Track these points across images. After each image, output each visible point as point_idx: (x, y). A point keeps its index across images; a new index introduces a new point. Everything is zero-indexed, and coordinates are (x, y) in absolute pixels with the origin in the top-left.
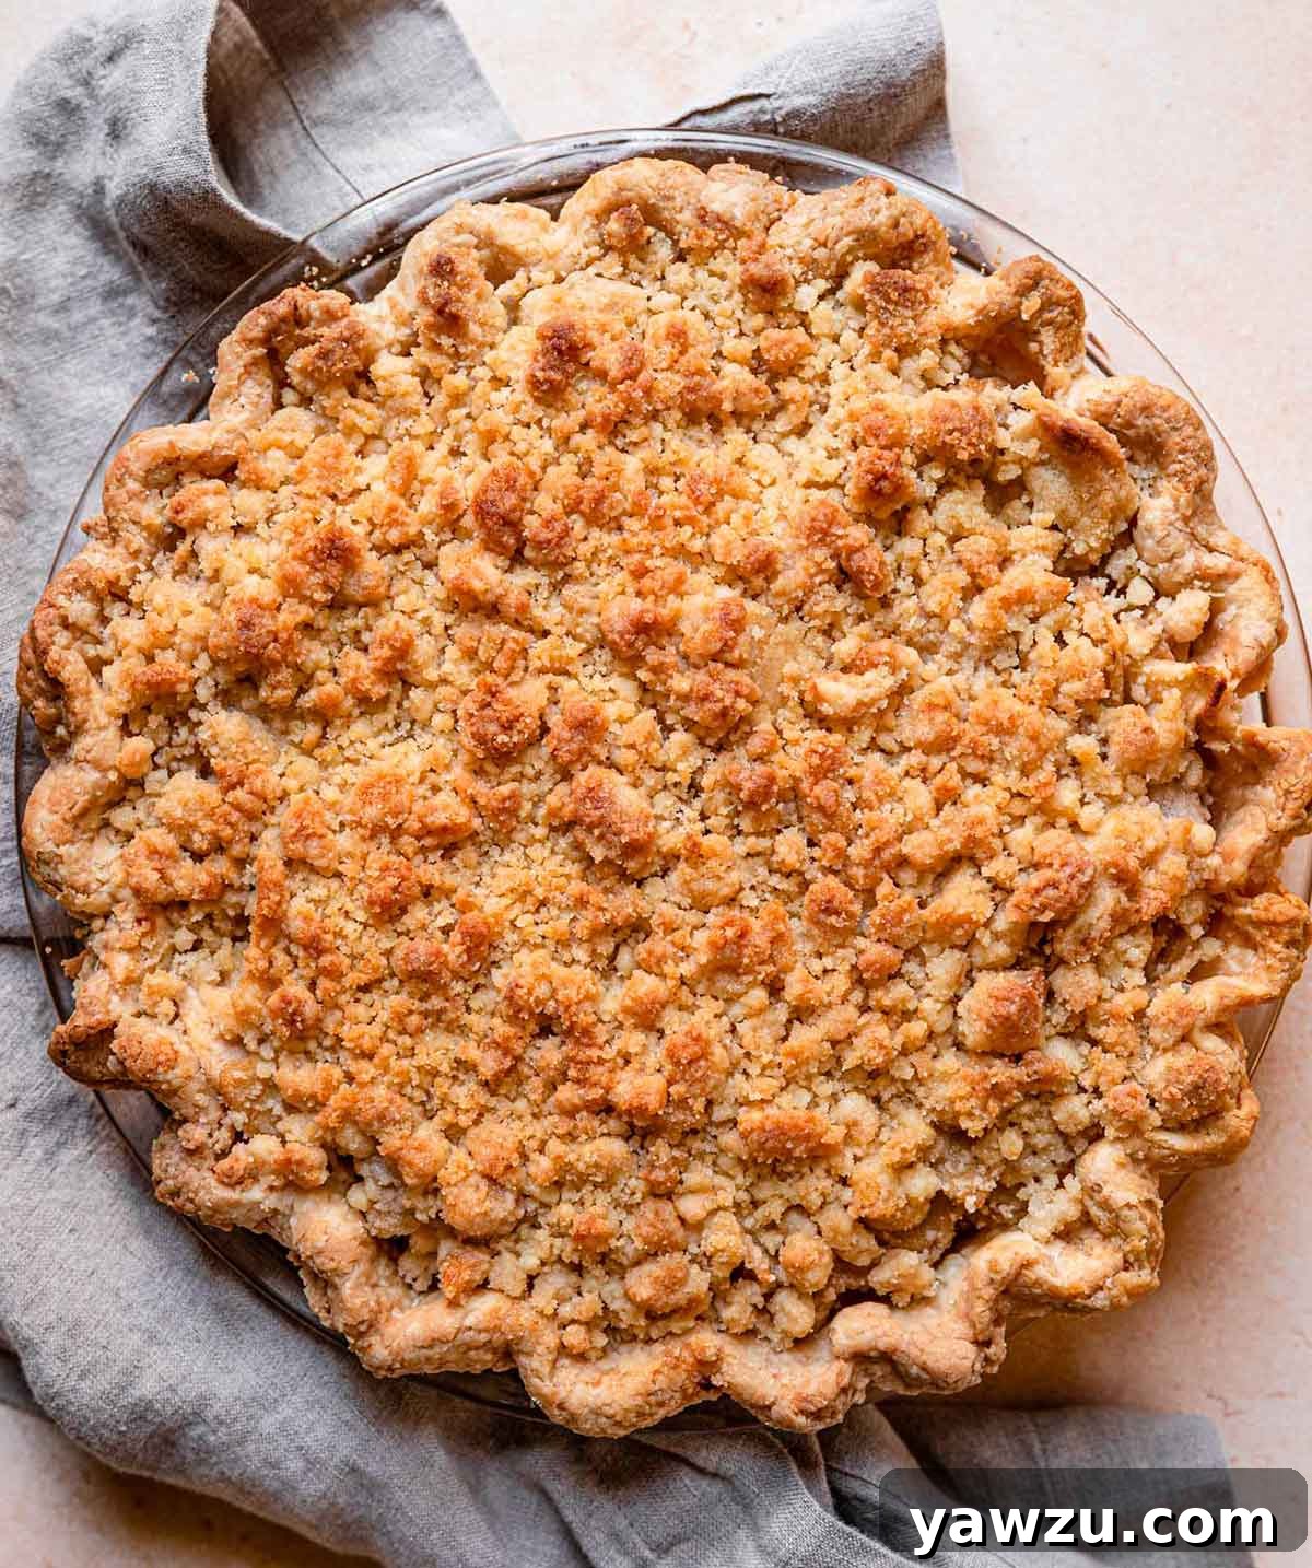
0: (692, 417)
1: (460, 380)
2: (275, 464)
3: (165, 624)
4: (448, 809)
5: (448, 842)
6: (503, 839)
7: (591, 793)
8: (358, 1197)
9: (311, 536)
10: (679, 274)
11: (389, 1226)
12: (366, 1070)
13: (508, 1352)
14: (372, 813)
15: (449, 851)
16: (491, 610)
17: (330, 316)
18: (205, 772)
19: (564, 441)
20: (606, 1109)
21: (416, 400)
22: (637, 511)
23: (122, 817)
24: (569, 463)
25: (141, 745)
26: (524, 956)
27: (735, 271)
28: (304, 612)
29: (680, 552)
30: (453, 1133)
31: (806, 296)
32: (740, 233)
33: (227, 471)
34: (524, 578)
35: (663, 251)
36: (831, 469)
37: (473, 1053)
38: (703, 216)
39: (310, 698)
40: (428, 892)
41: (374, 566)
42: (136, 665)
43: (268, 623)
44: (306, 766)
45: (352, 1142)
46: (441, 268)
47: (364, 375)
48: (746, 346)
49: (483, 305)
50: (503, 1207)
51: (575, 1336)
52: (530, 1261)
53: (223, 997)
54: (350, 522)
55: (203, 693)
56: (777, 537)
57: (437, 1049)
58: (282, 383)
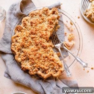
0: (40, 23)
1: (27, 27)
2: (20, 35)
3: (18, 46)
4: (36, 49)
5: (37, 50)
6: (39, 49)
7: (43, 45)
8: (40, 70)
9: (23, 38)
10: (36, 17)
11: (42, 71)
12: (38, 64)
13: (51, 75)
14: (32, 50)
15: (37, 51)
16: (34, 38)
17: (19, 26)
18: (23, 52)
19: (34, 28)
20: (51, 60)
21: (25, 29)
22: (39, 29)
23: (20, 56)
24: (35, 29)
25: (19, 52)
26: (43, 54)
27: (39, 15)
28: (24, 42)
29: (42, 30)
30: (44, 65)
31: (43, 15)
32: (38, 13)
33: (18, 36)
34: (35, 35)
35: (35, 16)
36: (48, 23)
37: (43, 60)
38: (36, 13)
39: (27, 46)
40: (37, 53)
41: (27, 38)
42: (17, 48)
43: (23, 43)
44: (28, 50)
45: (39, 67)
46: (24, 22)
47: (22, 29)
48: (41, 19)
49: (27, 22)
50: (48, 67)
51: (54, 72)
52: (50, 70)
53: (29, 63)
54: (25, 36)
55: (21, 48)
56: (47, 28)
57: (41, 61)
58: (18, 31)
